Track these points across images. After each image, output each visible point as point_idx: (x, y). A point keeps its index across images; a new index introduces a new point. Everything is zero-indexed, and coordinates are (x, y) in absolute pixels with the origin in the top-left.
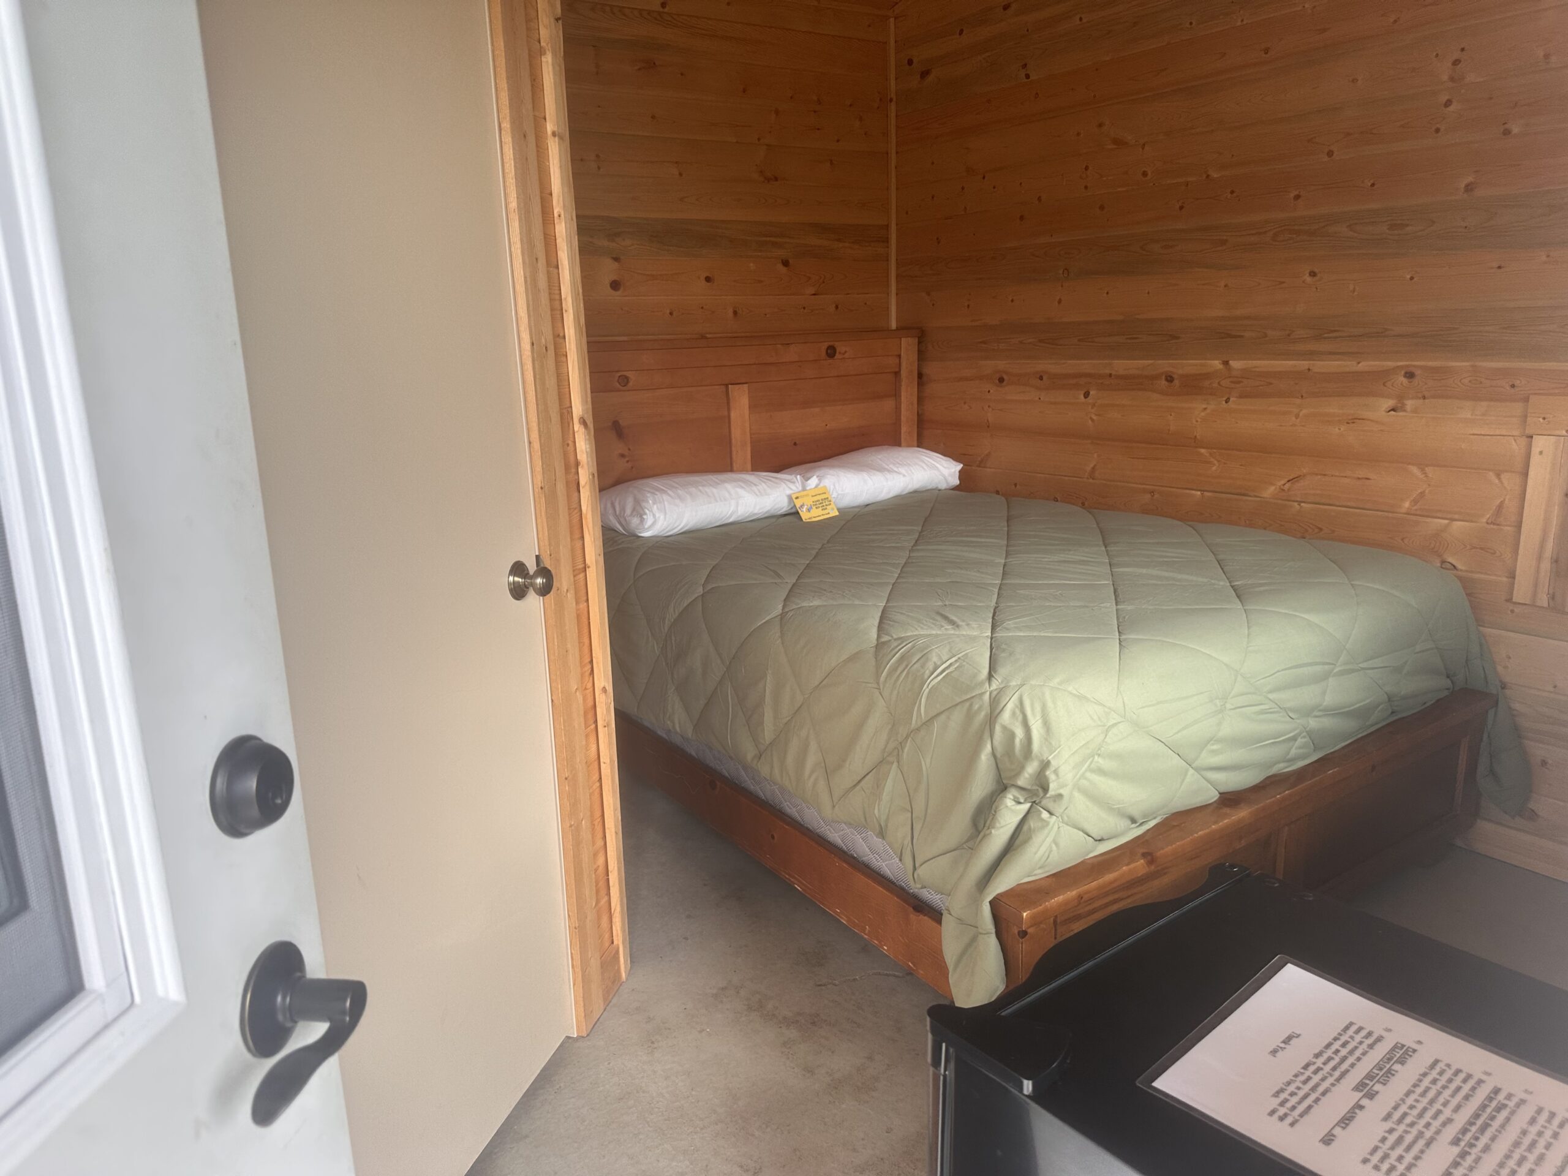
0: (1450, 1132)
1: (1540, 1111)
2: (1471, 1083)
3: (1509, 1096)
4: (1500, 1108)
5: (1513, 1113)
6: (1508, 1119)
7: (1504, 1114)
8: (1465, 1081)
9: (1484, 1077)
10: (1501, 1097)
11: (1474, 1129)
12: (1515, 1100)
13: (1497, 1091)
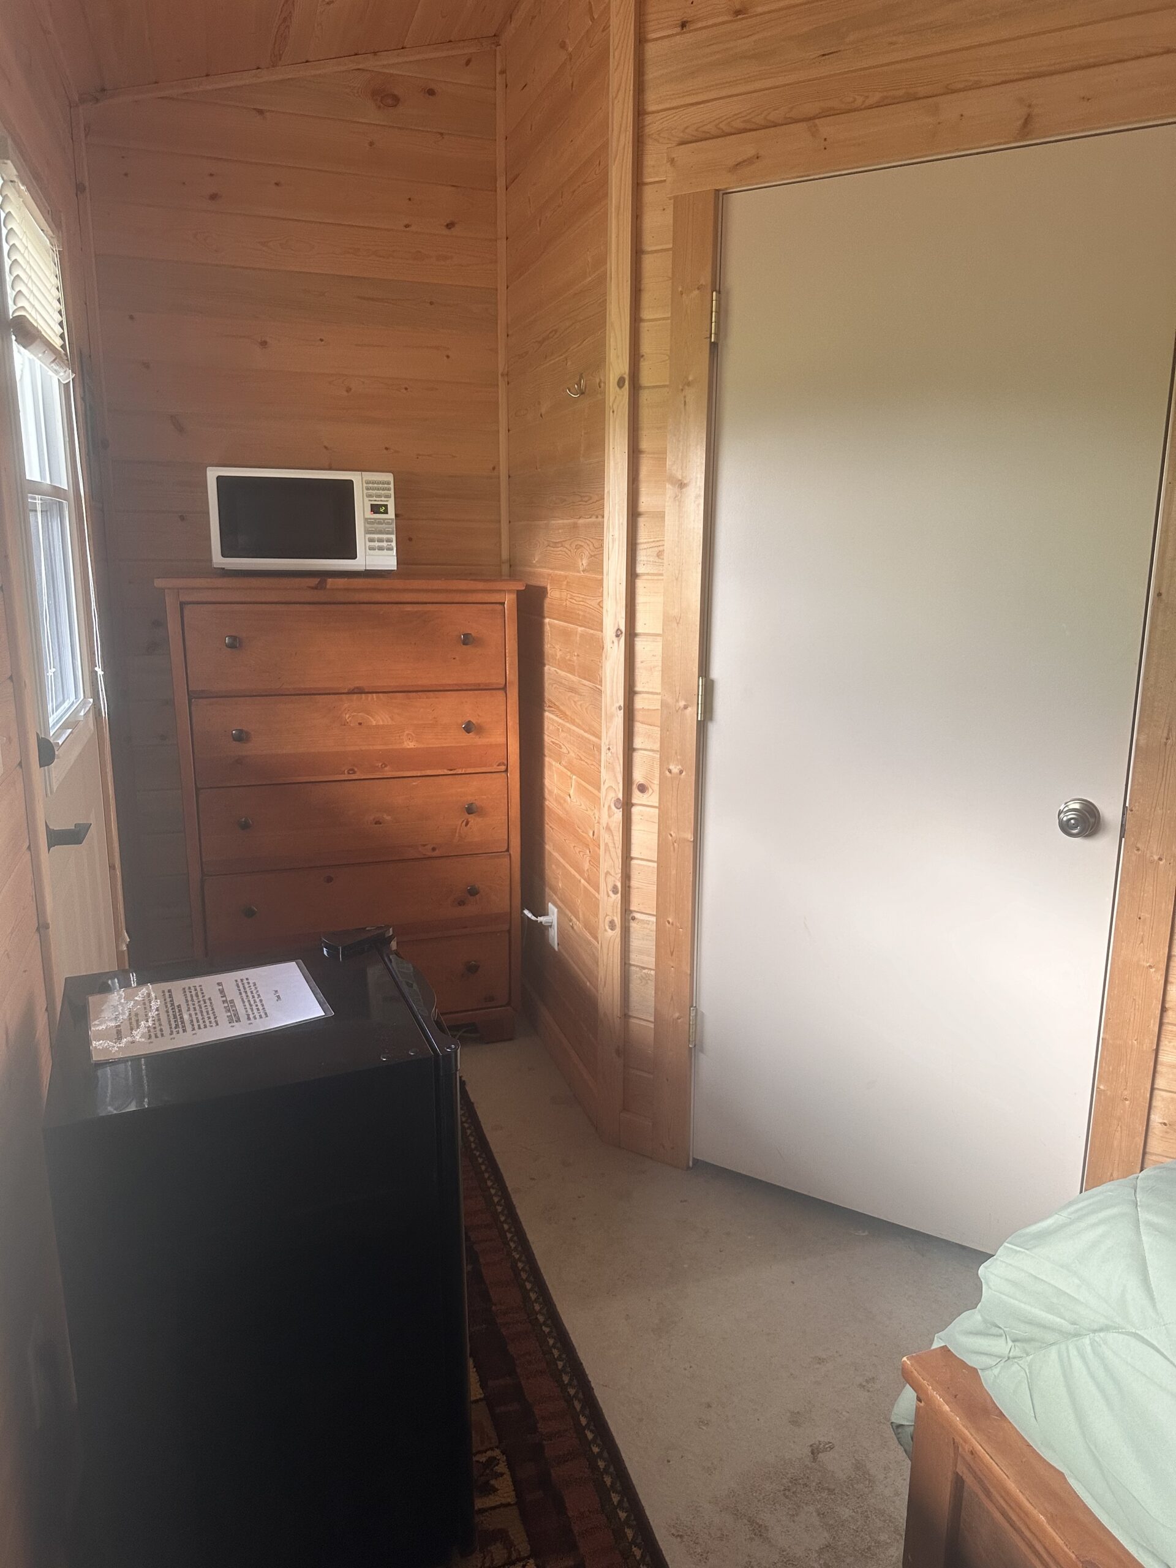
0: (184, 1008)
1: (162, 1035)
2: (196, 1027)
3: (178, 1032)
4: (177, 1026)
5: (171, 1028)
6: (170, 1025)
7: (173, 1026)
8: (199, 1026)
9: (194, 1032)
10: (181, 1030)
11: (178, 1014)
12: (175, 1033)
13: (184, 1031)
